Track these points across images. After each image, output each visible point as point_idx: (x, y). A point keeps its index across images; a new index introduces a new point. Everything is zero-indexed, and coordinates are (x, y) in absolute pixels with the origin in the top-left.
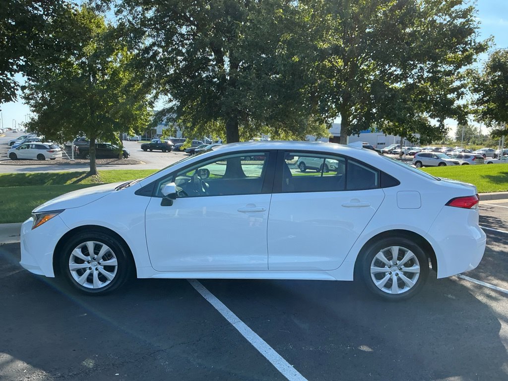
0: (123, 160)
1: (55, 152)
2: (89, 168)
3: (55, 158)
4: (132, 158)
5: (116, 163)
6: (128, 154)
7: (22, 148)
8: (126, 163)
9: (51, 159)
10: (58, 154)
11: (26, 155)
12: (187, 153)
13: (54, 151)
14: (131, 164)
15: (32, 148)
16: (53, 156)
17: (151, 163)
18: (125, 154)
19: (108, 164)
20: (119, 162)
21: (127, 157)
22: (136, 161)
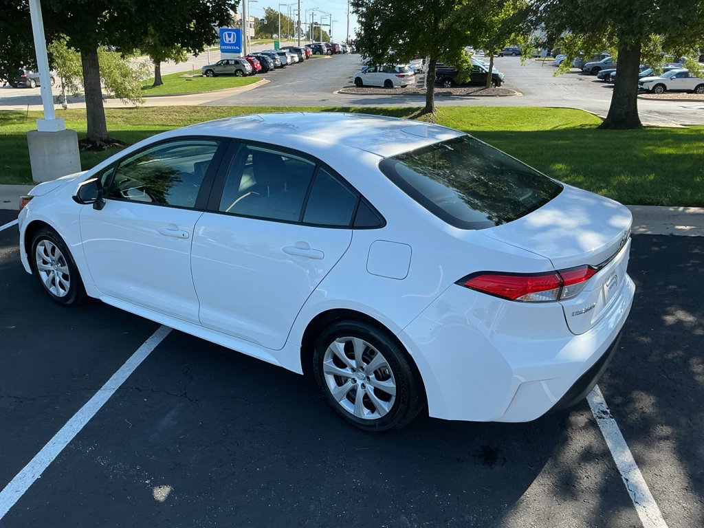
0: (492, 89)
1: (405, 78)
2: (425, 103)
3: (406, 86)
4: (508, 85)
5: (478, 93)
6: (501, 81)
7: (369, 72)
8: (493, 93)
9: (402, 87)
10: (409, 80)
11: (372, 80)
12: (599, 78)
13: (404, 76)
14: (501, 96)
15: (380, 71)
16: (403, 83)
17: (531, 93)
18: (497, 80)
19: (468, 95)
20: (484, 92)
21: (500, 85)
22: (509, 92)
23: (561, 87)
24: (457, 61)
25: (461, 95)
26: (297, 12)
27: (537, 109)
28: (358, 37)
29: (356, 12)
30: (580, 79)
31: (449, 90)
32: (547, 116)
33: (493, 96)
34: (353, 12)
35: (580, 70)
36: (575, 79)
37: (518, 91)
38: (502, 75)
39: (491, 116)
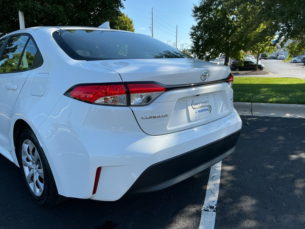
0: (258, 71)
4: (266, 70)
5: (252, 73)
6: (263, 68)
14: (262, 74)
17: (278, 73)
18: (261, 68)
19: (246, 74)
20: (254, 73)
21: (262, 70)
22: (266, 72)
23: (293, 71)
24: (237, 57)
25: (243, 74)
26: (175, 44)
27: (277, 78)
28: (192, 48)
29: (192, 38)
30: (303, 68)
31: (237, 72)
32: (282, 81)
33: (258, 74)
34: (191, 38)
35: (303, 64)
36: (300, 68)
37: (271, 72)
38: (263, 66)
39: (255, 81)
